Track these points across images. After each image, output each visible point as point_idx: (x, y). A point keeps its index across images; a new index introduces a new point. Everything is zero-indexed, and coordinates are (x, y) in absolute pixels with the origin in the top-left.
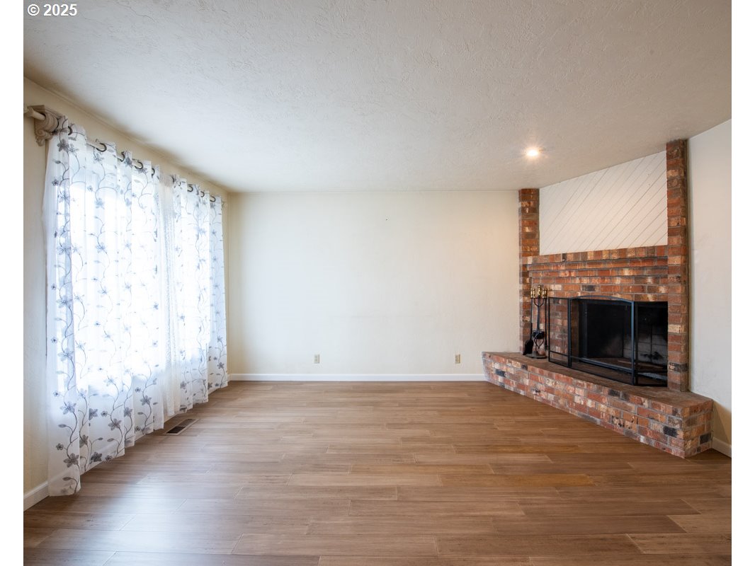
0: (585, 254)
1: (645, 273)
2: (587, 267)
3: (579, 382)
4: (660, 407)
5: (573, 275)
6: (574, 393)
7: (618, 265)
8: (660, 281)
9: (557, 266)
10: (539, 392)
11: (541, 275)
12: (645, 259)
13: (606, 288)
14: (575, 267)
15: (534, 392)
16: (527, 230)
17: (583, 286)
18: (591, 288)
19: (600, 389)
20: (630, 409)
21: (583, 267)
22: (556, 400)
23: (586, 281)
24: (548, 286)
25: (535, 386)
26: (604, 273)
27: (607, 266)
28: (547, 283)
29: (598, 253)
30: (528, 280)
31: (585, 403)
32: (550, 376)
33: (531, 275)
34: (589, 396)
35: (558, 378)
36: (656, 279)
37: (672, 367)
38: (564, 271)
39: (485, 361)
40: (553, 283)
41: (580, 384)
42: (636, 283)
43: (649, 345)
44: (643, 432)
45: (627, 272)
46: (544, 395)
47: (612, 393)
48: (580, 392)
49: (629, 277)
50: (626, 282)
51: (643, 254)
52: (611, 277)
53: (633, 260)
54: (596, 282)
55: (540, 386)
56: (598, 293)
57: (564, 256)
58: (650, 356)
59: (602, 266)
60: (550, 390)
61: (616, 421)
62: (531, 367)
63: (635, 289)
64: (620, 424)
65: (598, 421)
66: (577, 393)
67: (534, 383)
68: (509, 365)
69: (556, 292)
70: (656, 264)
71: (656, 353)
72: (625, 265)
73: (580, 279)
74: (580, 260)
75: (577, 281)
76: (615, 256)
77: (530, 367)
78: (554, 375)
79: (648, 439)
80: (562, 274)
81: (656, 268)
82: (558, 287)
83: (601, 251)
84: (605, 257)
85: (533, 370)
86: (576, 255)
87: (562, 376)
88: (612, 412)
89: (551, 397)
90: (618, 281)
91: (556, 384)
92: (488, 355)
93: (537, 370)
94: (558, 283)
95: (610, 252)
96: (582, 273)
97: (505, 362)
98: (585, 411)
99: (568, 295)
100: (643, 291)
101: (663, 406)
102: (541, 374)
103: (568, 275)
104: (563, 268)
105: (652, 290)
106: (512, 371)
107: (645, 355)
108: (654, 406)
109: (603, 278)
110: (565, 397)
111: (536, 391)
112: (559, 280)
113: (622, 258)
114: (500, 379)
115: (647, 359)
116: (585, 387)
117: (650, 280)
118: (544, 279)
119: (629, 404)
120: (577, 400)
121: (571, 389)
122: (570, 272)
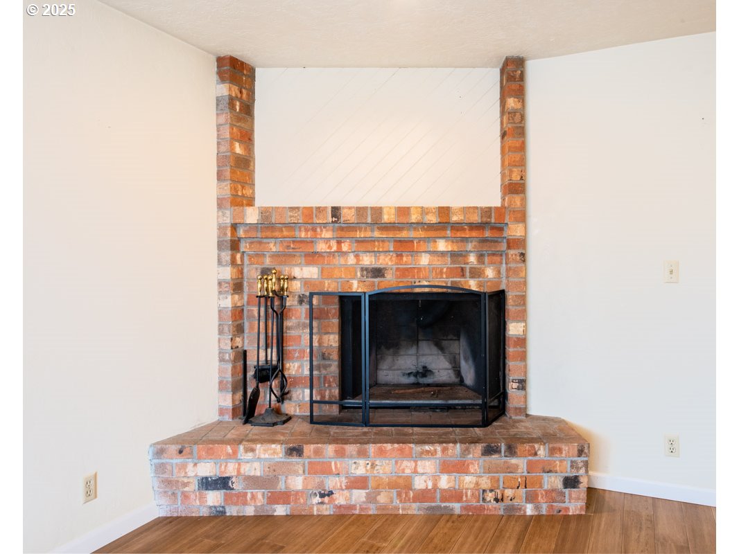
0: (378, 211)
1: (470, 247)
2: (377, 234)
3: (427, 447)
4: (560, 450)
5: (345, 247)
6: (415, 472)
7: (432, 234)
8: (486, 259)
9: (314, 230)
10: (330, 493)
11: (273, 247)
12: (473, 226)
13: (404, 272)
14: (352, 234)
15: (317, 499)
16: (238, 149)
17: (362, 270)
18: (378, 272)
19: (465, 452)
20: (517, 467)
21: (369, 234)
22: (371, 498)
23: (368, 260)
24: (286, 270)
25: (321, 484)
26: (404, 246)
27: (412, 234)
28: (285, 263)
29: (403, 211)
30: (238, 256)
31: (435, 485)
32: (362, 454)
33: (243, 246)
34: (446, 468)
35: (381, 453)
36: (480, 257)
37: (515, 385)
38: (327, 240)
39: (160, 468)
40: (299, 265)
41: (428, 452)
42: (453, 262)
43: (414, 358)
44: (531, 498)
45: (442, 246)
46: (340, 499)
47: (490, 451)
48: (428, 466)
49: (443, 254)
50: (438, 262)
51: (476, 218)
52: (415, 253)
53: (457, 227)
54: (385, 261)
55: (331, 483)
56: (390, 282)
57: (336, 211)
58: (416, 374)
59: (404, 234)
60: (360, 483)
61: (490, 496)
62: (312, 447)
63: (451, 272)
64: (497, 500)
65: (457, 507)
66: (420, 470)
67: (317, 479)
68: (250, 455)
69: (306, 282)
70: (487, 234)
71: (425, 367)
72: (442, 234)
73: (357, 256)
74: (369, 220)
75: (351, 260)
76: (432, 219)
77: (309, 449)
78: (372, 448)
79: (537, 508)
80: (321, 247)
81: (484, 241)
82: (310, 272)
83: (409, 208)
84: (414, 218)
85: (317, 453)
86: (361, 211)
87: (389, 446)
88: (485, 483)
89: (359, 496)
90: (425, 260)
91: (373, 466)
92: (174, 448)
93: (330, 449)
94: (308, 264)
95: (424, 211)
96: (364, 244)
97: (235, 452)
98: (433, 499)
99: (330, 286)
100: (463, 276)
101: (565, 448)
102: (340, 454)
103: (334, 248)
104: (327, 234)
105: (475, 273)
106: (254, 469)
107: (409, 374)
108: (552, 451)
109: (400, 256)
110: (392, 485)
111: (322, 496)
112: (312, 257)
113: (444, 223)
114: (214, 498)
115: (412, 380)
116: (439, 454)
117: (472, 258)
118: (275, 256)
119: (514, 461)
120: (420, 483)
121: (407, 466)
122: (339, 243)
